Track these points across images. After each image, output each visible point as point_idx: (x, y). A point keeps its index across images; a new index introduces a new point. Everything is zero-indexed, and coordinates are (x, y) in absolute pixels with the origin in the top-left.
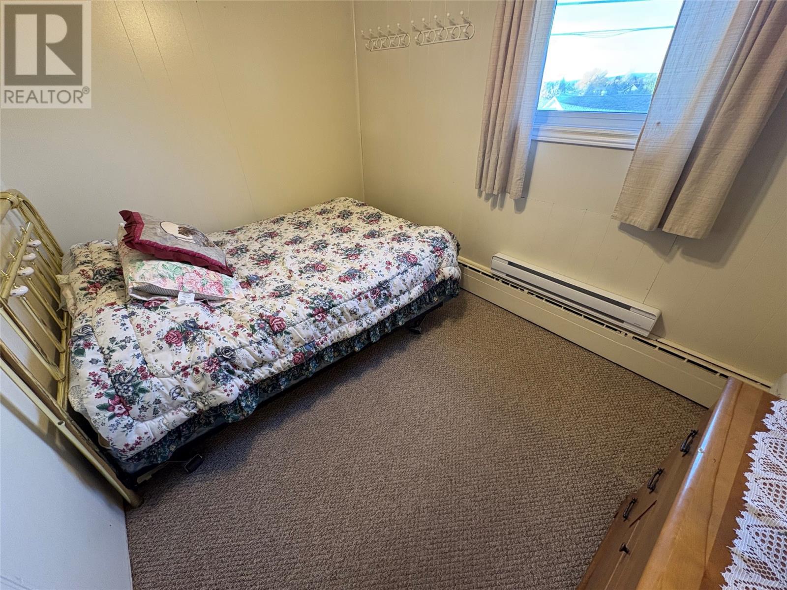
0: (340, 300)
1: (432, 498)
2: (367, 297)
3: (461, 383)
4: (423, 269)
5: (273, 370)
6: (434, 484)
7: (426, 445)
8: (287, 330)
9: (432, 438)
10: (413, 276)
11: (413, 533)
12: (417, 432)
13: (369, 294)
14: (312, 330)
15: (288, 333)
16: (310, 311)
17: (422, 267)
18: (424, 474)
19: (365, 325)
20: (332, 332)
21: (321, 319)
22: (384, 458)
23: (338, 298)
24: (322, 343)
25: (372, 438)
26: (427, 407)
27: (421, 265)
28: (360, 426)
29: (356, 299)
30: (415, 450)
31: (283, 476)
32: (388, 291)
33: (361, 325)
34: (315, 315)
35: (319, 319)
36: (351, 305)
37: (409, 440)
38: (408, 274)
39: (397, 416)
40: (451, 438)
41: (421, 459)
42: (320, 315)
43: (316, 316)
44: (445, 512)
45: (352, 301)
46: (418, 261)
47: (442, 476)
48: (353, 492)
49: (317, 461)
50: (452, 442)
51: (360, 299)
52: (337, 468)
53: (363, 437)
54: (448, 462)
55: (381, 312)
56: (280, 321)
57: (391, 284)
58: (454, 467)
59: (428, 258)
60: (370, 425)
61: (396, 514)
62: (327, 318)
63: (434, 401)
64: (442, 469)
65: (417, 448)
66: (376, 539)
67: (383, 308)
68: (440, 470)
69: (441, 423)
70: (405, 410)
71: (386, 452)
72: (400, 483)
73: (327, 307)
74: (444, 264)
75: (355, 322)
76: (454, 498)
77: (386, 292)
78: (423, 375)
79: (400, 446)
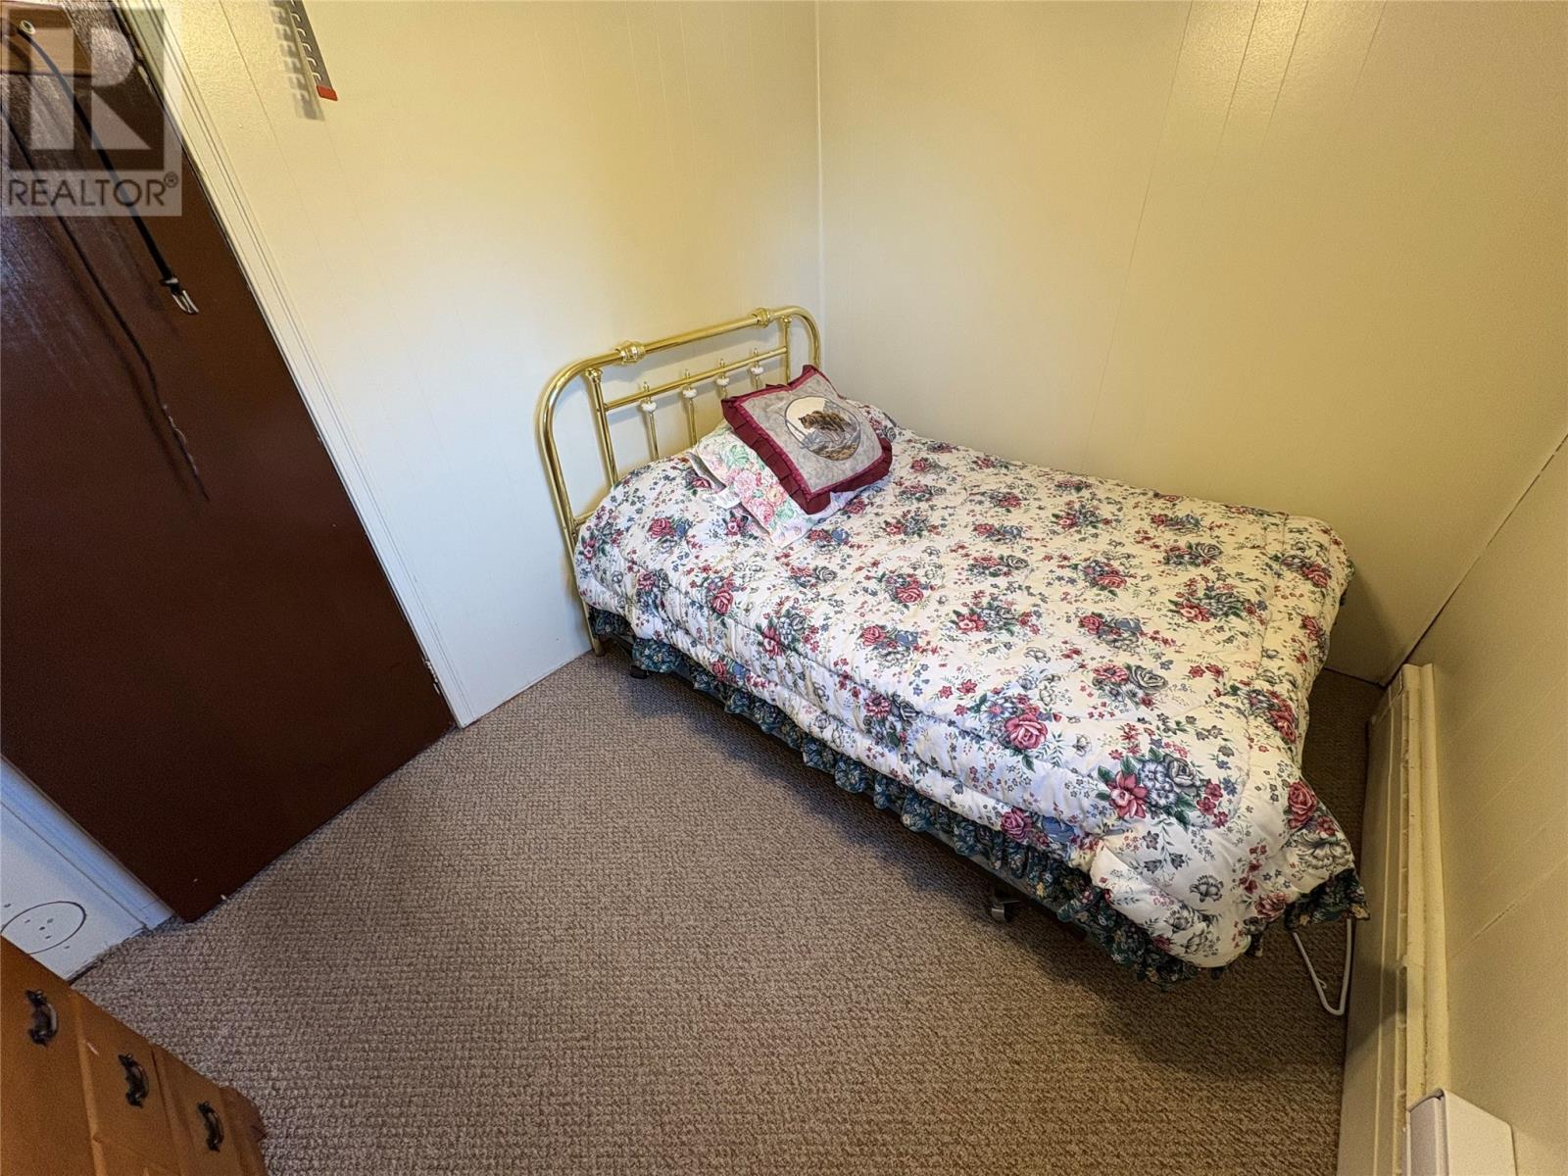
0: (810, 653)
1: (561, 999)
2: (856, 694)
3: (843, 1058)
4: (1028, 781)
5: (692, 650)
6: (584, 1001)
7: (663, 976)
8: (726, 618)
9: (680, 987)
10: (984, 764)
11: (511, 971)
12: (694, 952)
13: (864, 694)
14: (750, 652)
15: (724, 624)
16: (764, 624)
17: (1029, 773)
18: (604, 979)
19: (827, 735)
20: (779, 687)
21: (770, 651)
22: (639, 899)
23: (809, 646)
24: (756, 685)
25: (678, 869)
26: (754, 969)
27: (1029, 764)
28: (702, 843)
29: (837, 680)
30: (654, 953)
31: (619, 766)
32: (904, 729)
33: (822, 728)
34: (766, 637)
35: (768, 648)
36: (819, 676)
37: (675, 938)
38: (975, 746)
39: (726, 905)
40: (680, 1033)
41: (635, 967)
42: (773, 642)
43: (767, 640)
44: (533, 1028)
45: (827, 674)
46: (1033, 752)
47: (597, 1017)
48: (587, 863)
49: (638, 798)
50: (670, 1037)
51: (843, 685)
52: (626, 830)
53: (680, 853)
54: (625, 1030)
55: (870, 750)
56: (728, 600)
57: (918, 723)
58: (614, 1043)
59: (1073, 777)
60: (703, 859)
61: (545, 938)
62: (779, 658)
63: (772, 984)
64: (612, 1018)
65: (657, 957)
66: (515, 913)
67: (879, 749)
68: (610, 1010)
69: (717, 1005)
70: (743, 918)
71: (651, 900)
72: (593, 935)
73: (786, 642)
74: (1117, 841)
75: (818, 713)
76: (554, 1046)
77: (899, 726)
78: (847, 947)
79: (662, 922)
